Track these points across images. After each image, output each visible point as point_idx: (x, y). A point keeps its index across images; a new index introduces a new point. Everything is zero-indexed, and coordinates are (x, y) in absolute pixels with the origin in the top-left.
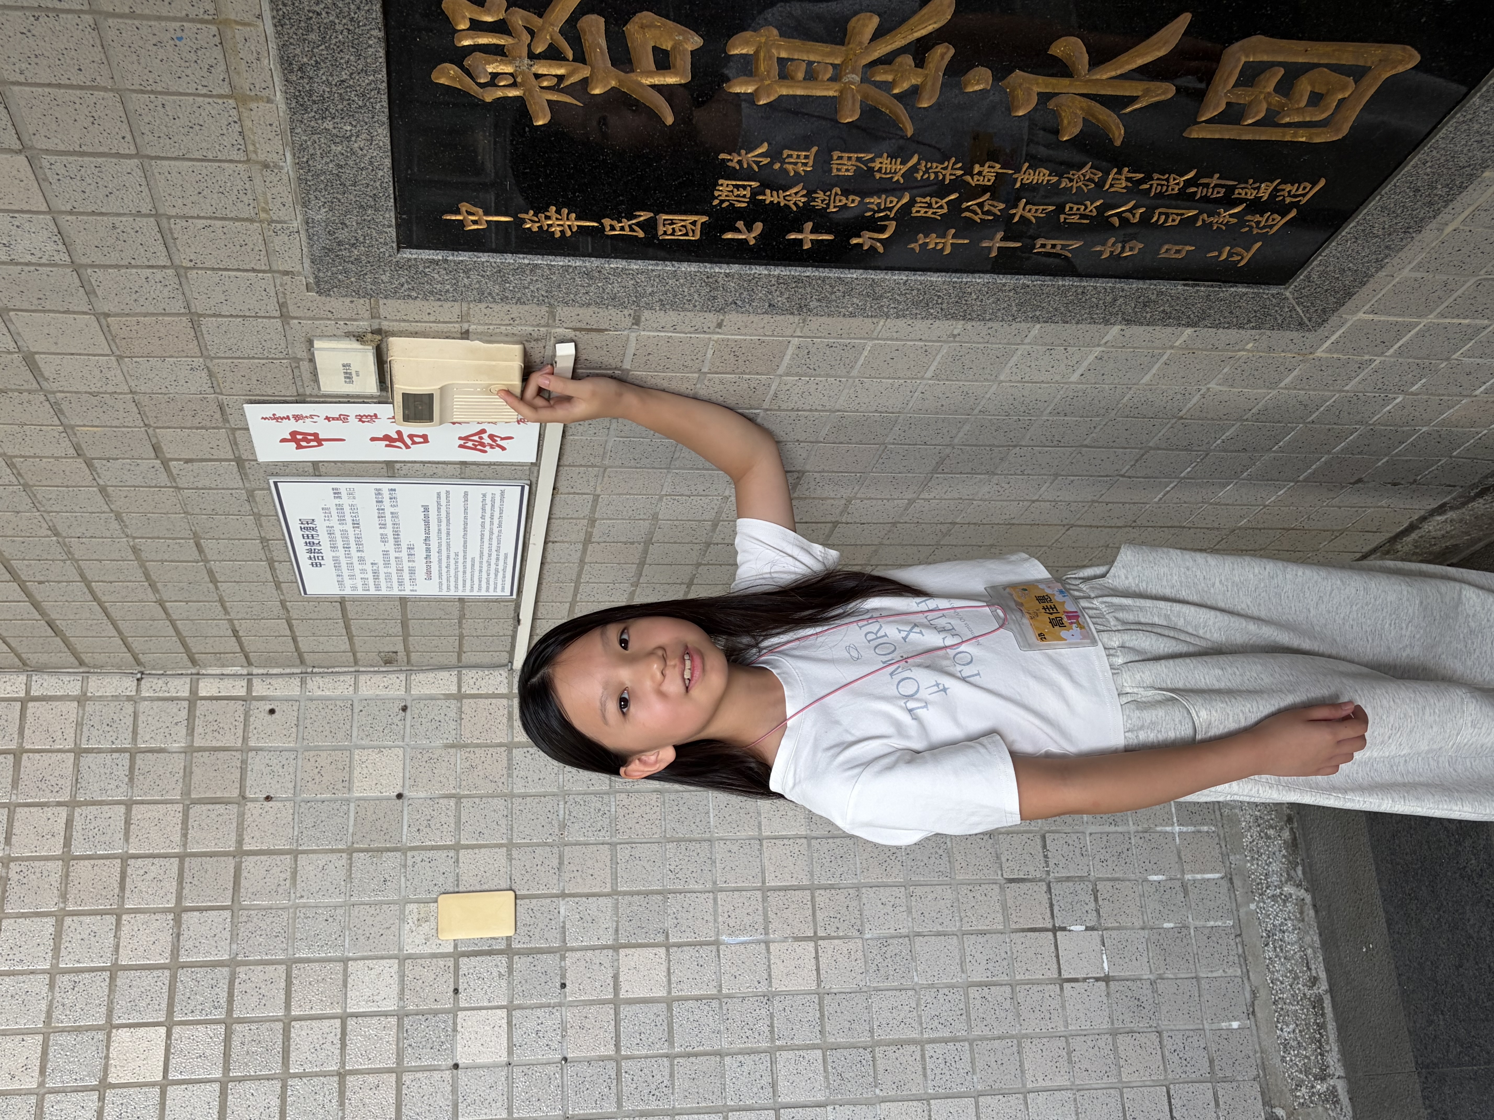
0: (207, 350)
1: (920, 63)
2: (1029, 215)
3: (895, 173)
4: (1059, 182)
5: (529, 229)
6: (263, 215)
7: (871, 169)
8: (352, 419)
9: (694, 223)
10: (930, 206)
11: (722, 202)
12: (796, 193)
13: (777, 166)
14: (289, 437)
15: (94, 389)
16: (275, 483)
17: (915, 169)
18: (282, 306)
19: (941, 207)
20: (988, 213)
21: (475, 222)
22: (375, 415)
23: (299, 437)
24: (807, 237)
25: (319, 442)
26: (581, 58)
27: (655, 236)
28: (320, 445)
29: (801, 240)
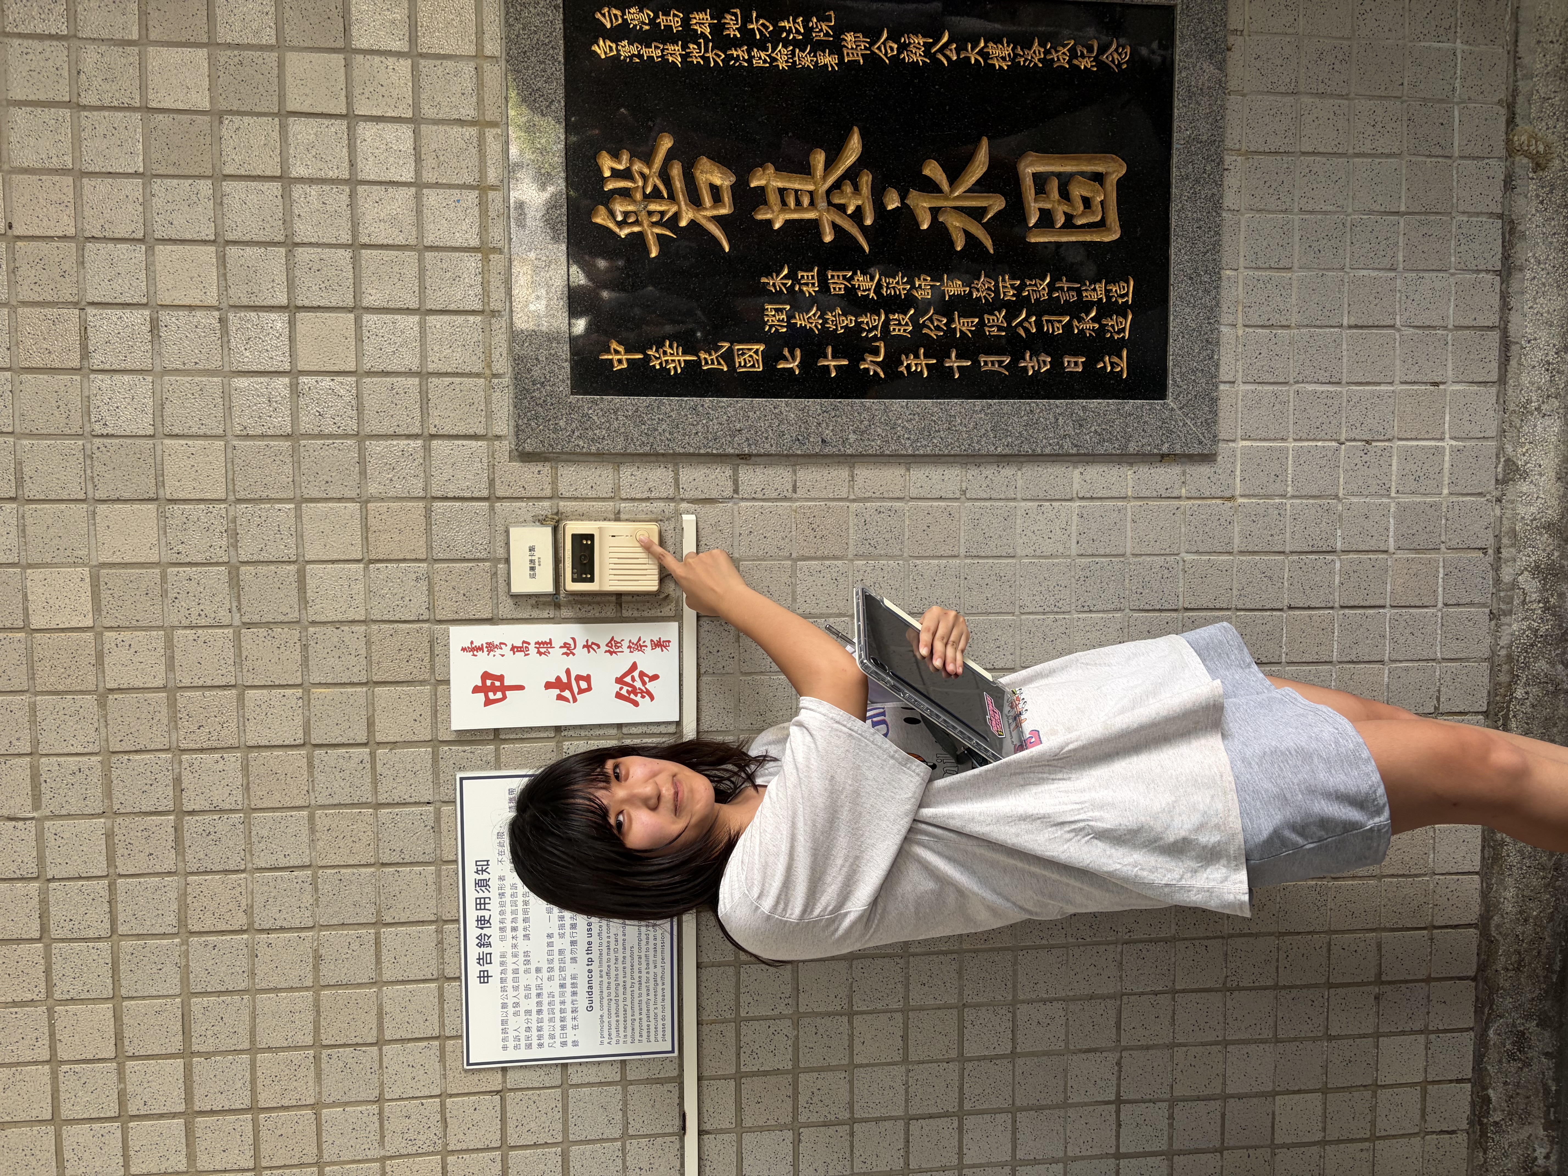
0: (432, 548)
1: (856, 189)
2: (964, 329)
3: (869, 290)
4: (971, 293)
5: (654, 366)
6: (488, 372)
7: (853, 286)
8: (532, 649)
9: (756, 352)
10: (900, 324)
11: (771, 327)
12: (814, 315)
13: (797, 288)
14: (480, 684)
15: (340, 617)
16: (462, 779)
17: (879, 286)
18: (492, 482)
19: (907, 324)
20: (938, 328)
21: (620, 361)
22: (550, 642)
23: (489, 683)
24: (832, 363)
25: (504, 689)
26: (672, 197)
27: (735, 369)
28: (504, 697)
29: (828, 366)
